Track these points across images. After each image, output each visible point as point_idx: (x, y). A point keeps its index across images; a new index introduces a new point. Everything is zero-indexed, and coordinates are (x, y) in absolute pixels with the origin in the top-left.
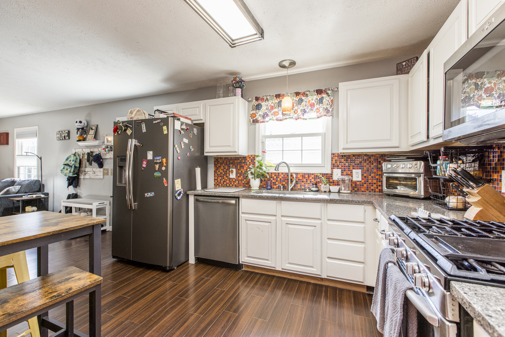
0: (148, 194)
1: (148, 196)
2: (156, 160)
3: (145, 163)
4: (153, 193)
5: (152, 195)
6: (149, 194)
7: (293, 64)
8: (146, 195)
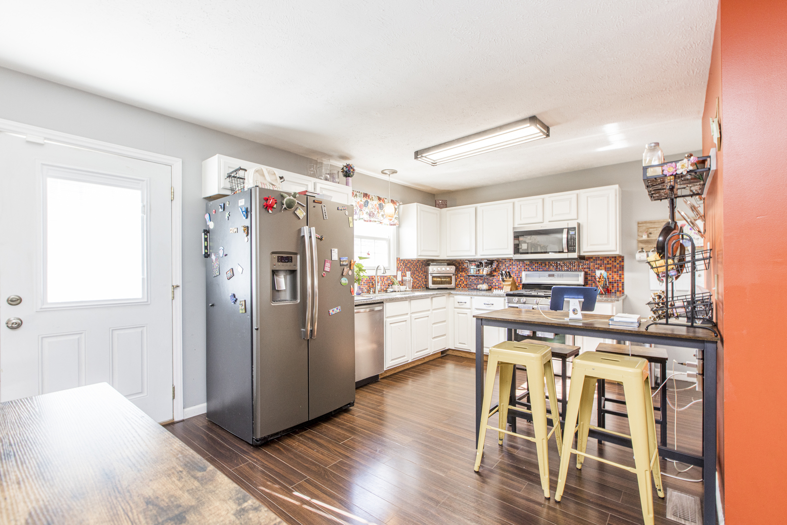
0: (333, 311)
1: (334, 313)
2: (343, 261)
3: (328, 265)
4: (339, 307)
5: (338, 311)
6: (335, 309)
7: (395, 172)
8: (331, 311)
